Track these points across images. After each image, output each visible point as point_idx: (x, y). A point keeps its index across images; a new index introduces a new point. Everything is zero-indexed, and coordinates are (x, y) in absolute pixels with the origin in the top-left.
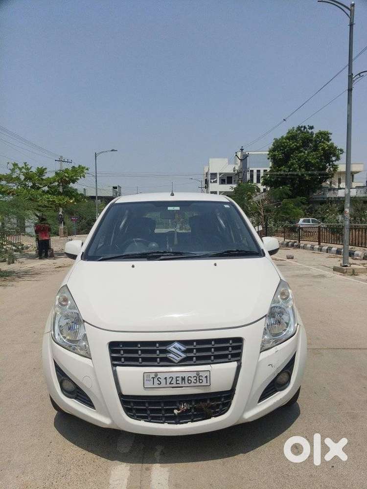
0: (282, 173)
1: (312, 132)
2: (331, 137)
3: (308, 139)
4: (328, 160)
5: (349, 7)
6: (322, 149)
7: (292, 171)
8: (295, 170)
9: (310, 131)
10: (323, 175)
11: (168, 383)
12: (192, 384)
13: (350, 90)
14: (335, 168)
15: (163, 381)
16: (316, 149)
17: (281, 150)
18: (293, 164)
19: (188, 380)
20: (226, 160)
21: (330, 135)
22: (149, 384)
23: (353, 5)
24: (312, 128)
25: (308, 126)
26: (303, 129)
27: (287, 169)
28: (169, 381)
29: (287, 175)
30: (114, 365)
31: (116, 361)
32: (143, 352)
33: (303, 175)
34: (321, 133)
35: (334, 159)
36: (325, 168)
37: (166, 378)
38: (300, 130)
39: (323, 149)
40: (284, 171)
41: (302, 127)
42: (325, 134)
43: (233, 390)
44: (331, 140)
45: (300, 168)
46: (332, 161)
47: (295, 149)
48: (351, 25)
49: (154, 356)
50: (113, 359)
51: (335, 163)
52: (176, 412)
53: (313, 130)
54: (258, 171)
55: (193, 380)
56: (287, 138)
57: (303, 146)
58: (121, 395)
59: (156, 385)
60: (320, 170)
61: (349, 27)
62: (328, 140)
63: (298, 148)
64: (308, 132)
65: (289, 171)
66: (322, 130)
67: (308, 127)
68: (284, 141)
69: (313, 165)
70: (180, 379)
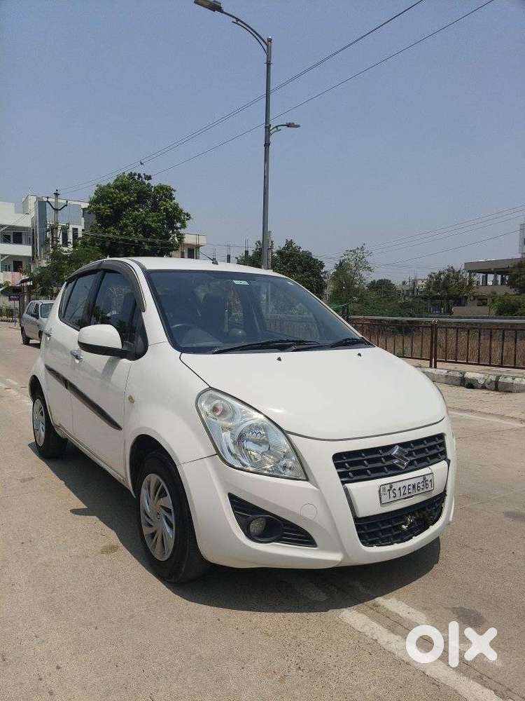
0: (111, 235)
1: (149, 184)
2: (175, 194)
3: (144, 193)
4: (172, 227)
5: (266, 41)
6: (164, 209)
7: (126, 235)
8: (129, 234)
9: (147, 182)
10: (165, 245)
11: (402, 494)
12: (421, 491)
13: (267, 145)
14: (181, 237)
15: (397, 492)
16: (155, 207)
17: (108, 203)
18: (126, 226)
19: (418, 487)
20: (12, 206)
21: (173, 192)
22: (385, 499)
23: (270, 40)
24: (149, 178)
25: (144, 174)
26: (136, 177)
27: (118, 232)
28: (402, 491)
29: (117, 240)
30: (343, 483)
31: (345, 477)
32: (370, 461)
33: (140, 242)
34: (162, 187)
35: (178, 225)
36: (168, 236)
37: (400, 489)
38: (133, 178)
39: (166, 210)
40: (114, 234)
41: (135, 174)
42: (167, 190)
43: (445, 491)
44: (174, 199)
45: (136, 232)
46: (177, 228)
47: (128, 204)
48: (268, 64)
49: (380, 465)
50: (341, 475)
51: (182, 231)
52: (404, 527)
53: (150, 181)
54: (75, 230)
55: (421, 485)
56: (116, 187)
57: (137, 202)
58: (356, 519)
59: (392, 499)
60: (162, 237)
61: (266, 65)
62: (172, 199)
63: (131, 204)
64: (144, 184)
65: (121, 234)
66: (165, 183)
67: (143, 176)
68: (112, 190)
69: (153, 230)
70: (411, 487)
